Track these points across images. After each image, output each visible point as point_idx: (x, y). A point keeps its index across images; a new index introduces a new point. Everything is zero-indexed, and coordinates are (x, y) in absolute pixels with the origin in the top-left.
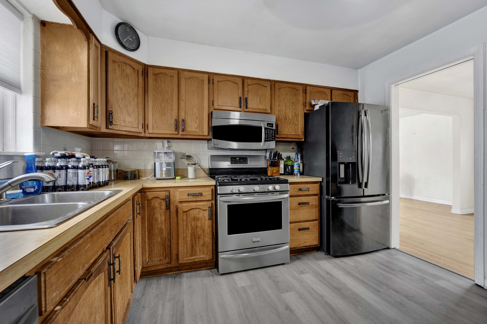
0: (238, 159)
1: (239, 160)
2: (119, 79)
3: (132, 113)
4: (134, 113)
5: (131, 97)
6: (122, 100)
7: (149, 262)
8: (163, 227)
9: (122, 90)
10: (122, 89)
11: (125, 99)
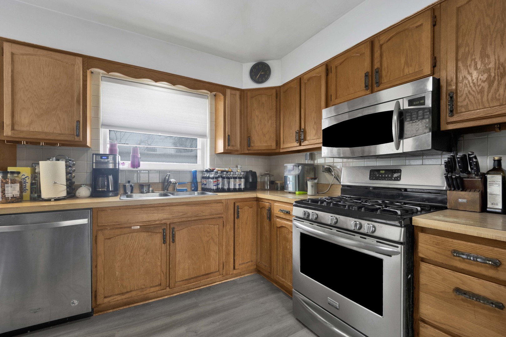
0: (383, 172)
1: (385, 174)
2: (256, 110)
3: (267, 134)
4: (268, 133)
5: (266, 120)
6: (258, 125)
7: (259, 262)
8: (268, 236)
9: (258, 118)
10: (258, 116)
11: (261, 124)
